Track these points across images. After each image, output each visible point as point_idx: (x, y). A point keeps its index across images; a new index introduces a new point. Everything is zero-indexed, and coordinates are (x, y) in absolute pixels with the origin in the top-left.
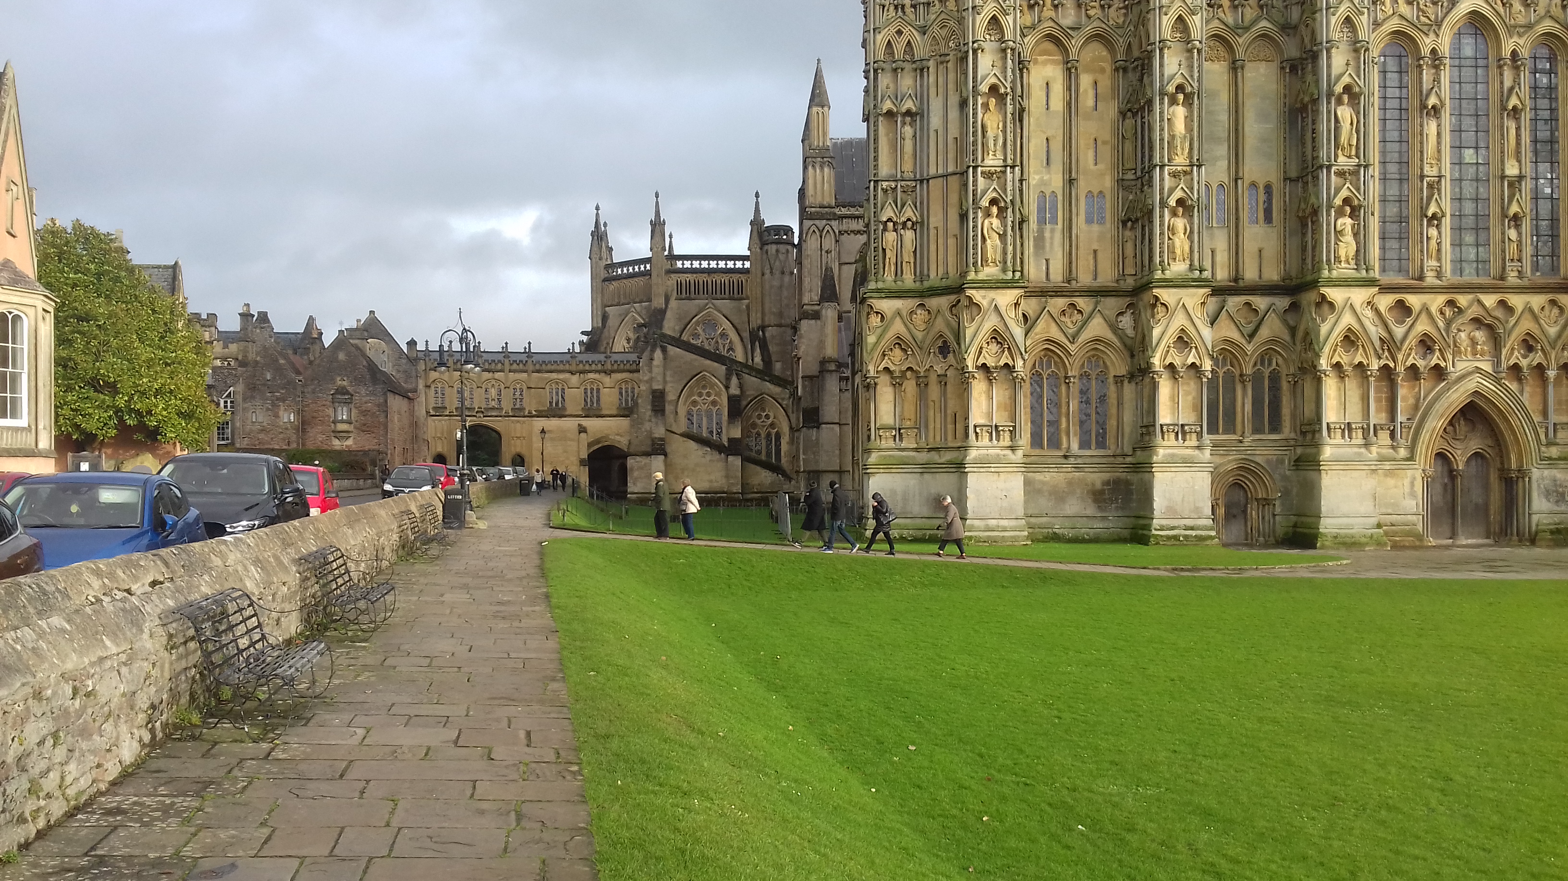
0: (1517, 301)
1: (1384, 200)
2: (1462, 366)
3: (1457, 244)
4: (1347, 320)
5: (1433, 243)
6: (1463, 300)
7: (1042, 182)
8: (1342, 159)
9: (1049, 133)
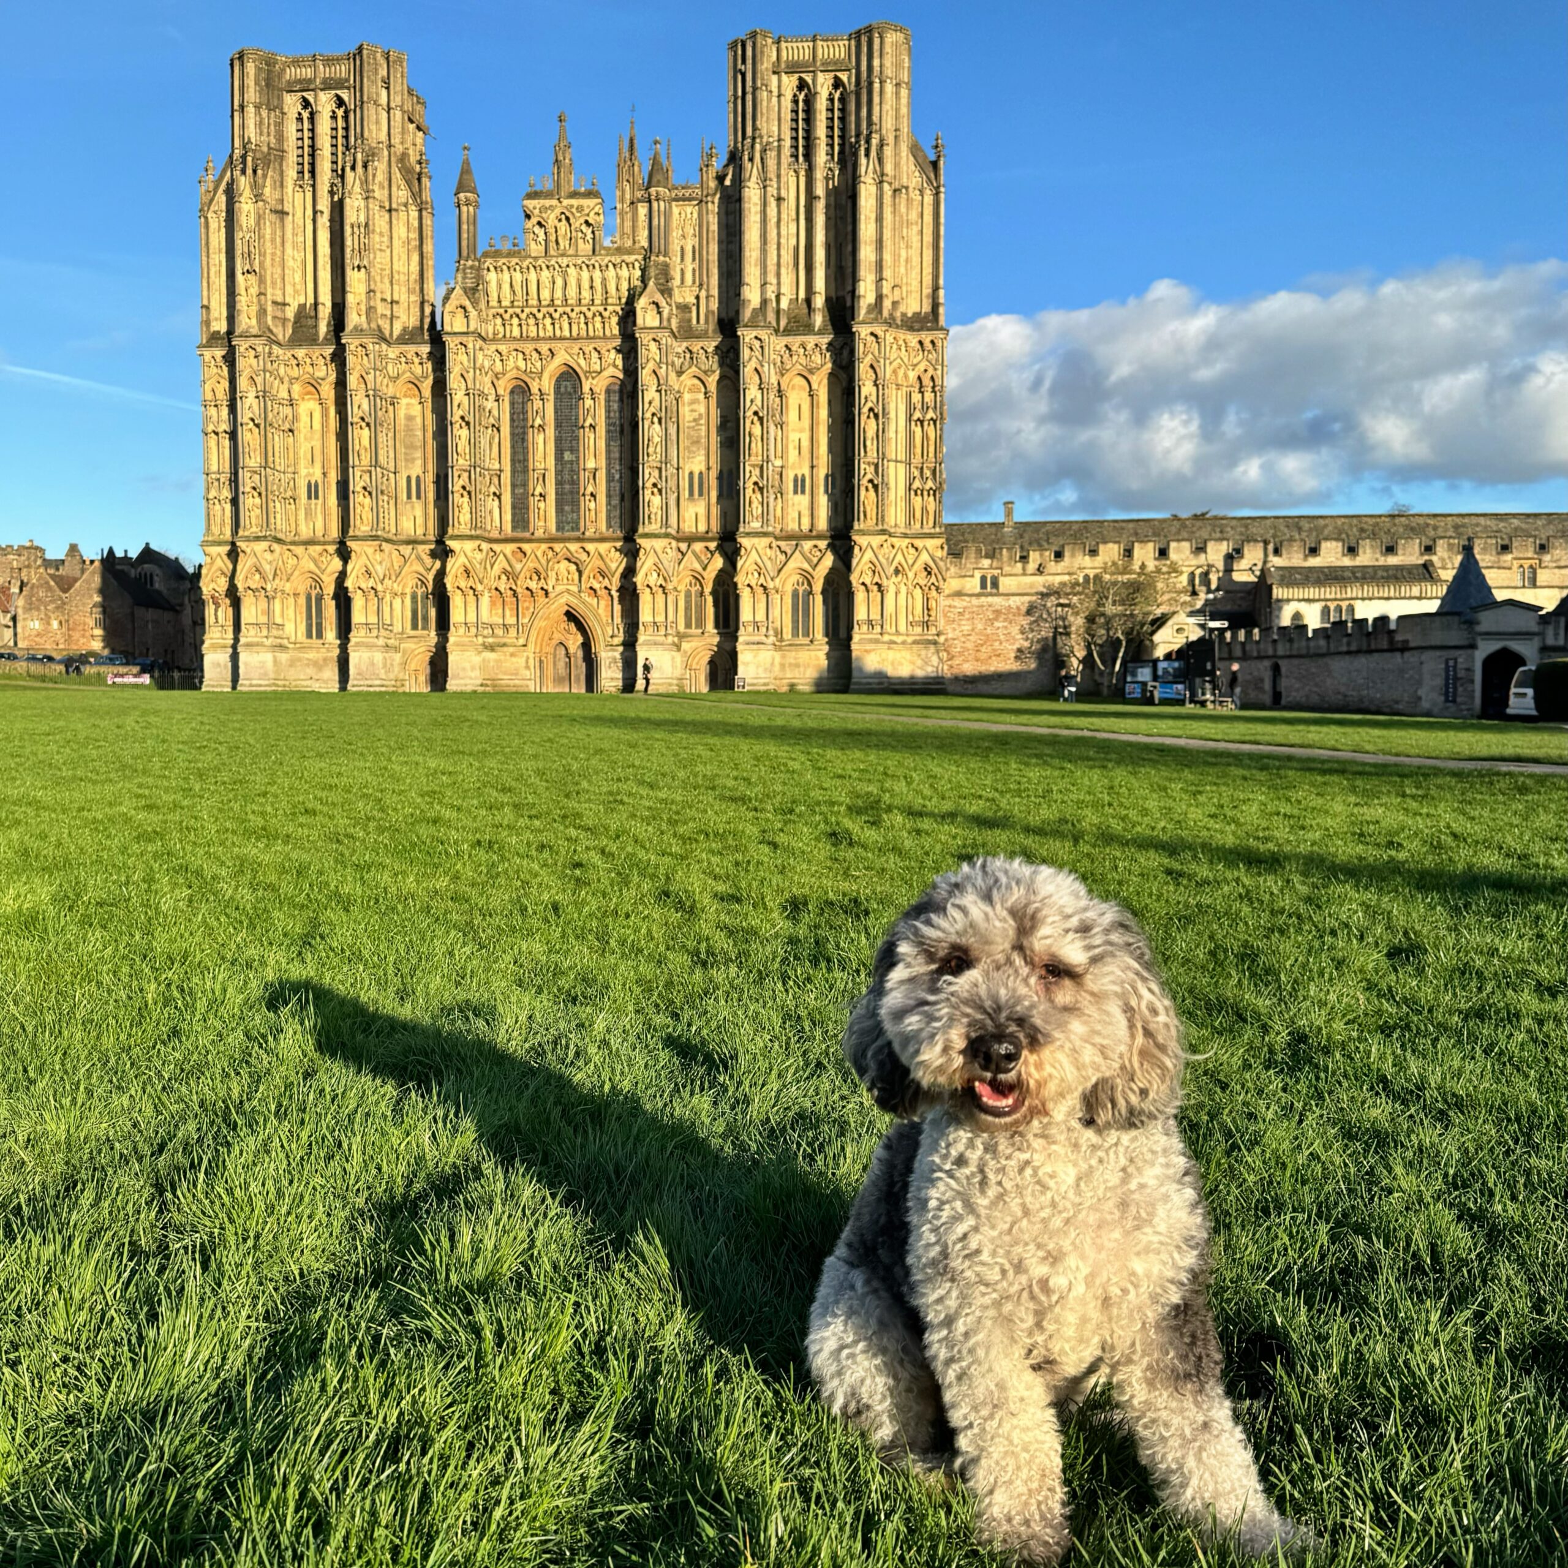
0: (590, 547)
1: (514, 486)
2: (559, 589)
3: (559, 510)
4: (462, 560)
5: (542, 512)
6: (558, 547)
7: (309, 474)
8: (461, 461)
9: (313, 443)
